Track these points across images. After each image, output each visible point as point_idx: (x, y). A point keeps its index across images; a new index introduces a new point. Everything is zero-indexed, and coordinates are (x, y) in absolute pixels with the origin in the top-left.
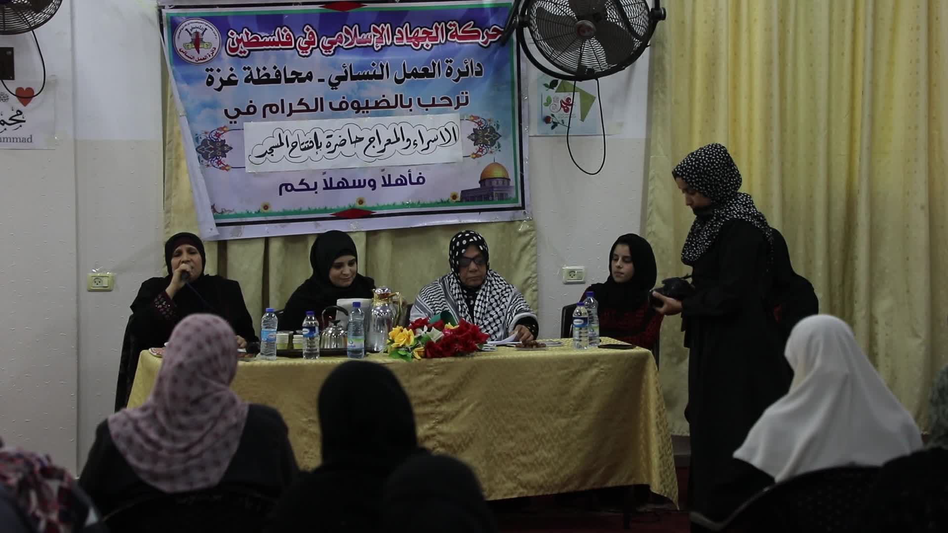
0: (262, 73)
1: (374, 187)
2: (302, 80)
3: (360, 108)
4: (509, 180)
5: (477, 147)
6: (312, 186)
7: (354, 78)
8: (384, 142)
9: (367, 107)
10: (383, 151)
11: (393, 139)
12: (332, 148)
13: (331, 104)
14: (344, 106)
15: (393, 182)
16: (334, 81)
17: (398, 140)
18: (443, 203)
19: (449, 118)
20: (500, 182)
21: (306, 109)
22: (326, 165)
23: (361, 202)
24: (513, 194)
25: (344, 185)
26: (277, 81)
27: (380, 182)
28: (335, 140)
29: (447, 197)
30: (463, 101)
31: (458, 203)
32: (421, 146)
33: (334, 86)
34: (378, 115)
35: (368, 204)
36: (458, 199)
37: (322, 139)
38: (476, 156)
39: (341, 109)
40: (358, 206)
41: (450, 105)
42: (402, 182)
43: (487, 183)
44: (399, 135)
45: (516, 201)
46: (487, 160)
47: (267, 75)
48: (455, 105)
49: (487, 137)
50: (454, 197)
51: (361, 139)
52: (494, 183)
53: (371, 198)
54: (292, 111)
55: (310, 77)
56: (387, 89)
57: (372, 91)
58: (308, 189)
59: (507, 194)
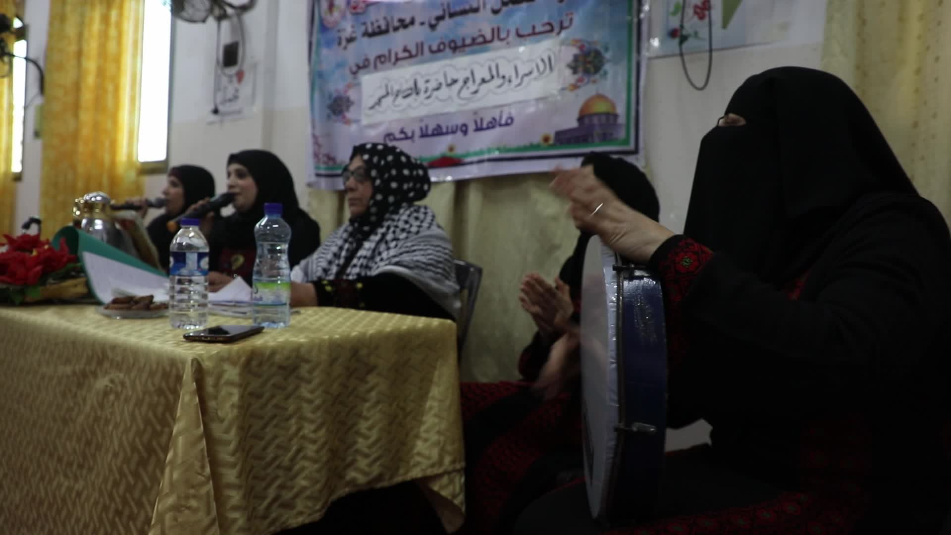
0: (376, 25)
1: (465, 132)
2: (405, 26)
3: (456, 47)
4: (616, 116)
5: (576, 77)
6: (410, 134)
7: (452, 15)
8: (478, 80)
9: (464, 46)
10: (476, 92)
11: (488, 77)
12: (428, 94)
13: (430, 48)
14: (442, 47)
15: (485, 126)
16: (433, 22)
17: (493, 77)
18: (532, 147)
19: (546, 46)
20: (604, 119)
21: (411, 55)
22: (422, 111)
23: (451, 149)
24: (622, 134)
25: (438, 132)
26: (386, 31)
27: (472, 127)
28: (432, 85)
29: (537, 139)
30: (566, 24)
31: (552, 147)
32: (515, 81)
33: (433, 27)
34: (474, 52)
35: (458, 152)
36: (551, 142)
37: (421, 85)
38: (575, 87)
39: (439, 50)
40: (449, 154)
41: (552, 30)
42: (492, 125)
43: (586, 121)
44: (494, 73)
45: (626, 142)
46: (588, 91)
47: (379, 27)
48: (557, 29)
49: (590, 63)
50: (546, 139)
51: (455, 81)
52: (595, 120)
53: (462, 145)
54: (397, 59)
55: (412, 22)
56: (483, 23)
57: (469, 27)
58: (407, 138)
59: (611, 134)
